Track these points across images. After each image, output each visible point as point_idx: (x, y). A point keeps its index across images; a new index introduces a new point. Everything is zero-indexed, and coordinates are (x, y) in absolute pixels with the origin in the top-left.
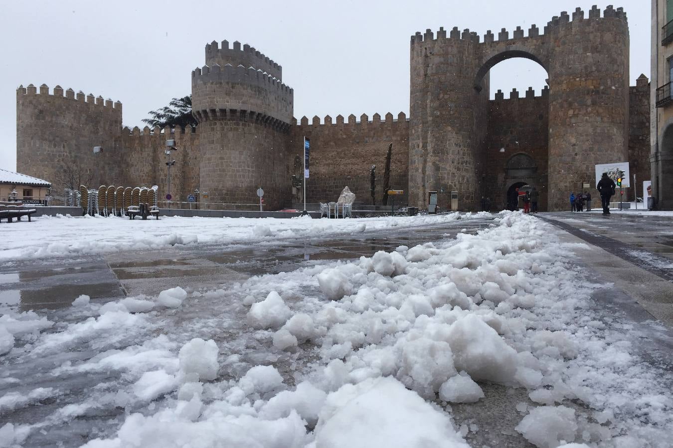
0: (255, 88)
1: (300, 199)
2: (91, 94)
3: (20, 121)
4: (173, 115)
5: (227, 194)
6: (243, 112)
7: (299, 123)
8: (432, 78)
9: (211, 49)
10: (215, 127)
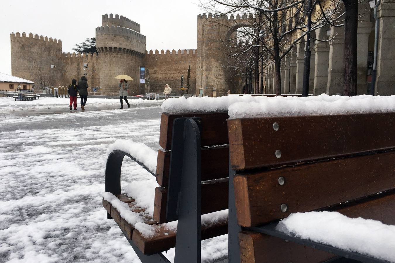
0: (126, 37)
1: (148, 90)
2: (47, 37)
3: (13, 50)
4: (87, 47)
5: (113, 87)
6: (120, 49)
7: (149, 53)
8: (205, 36)
9: (105, 17)
10: (107, 55)
